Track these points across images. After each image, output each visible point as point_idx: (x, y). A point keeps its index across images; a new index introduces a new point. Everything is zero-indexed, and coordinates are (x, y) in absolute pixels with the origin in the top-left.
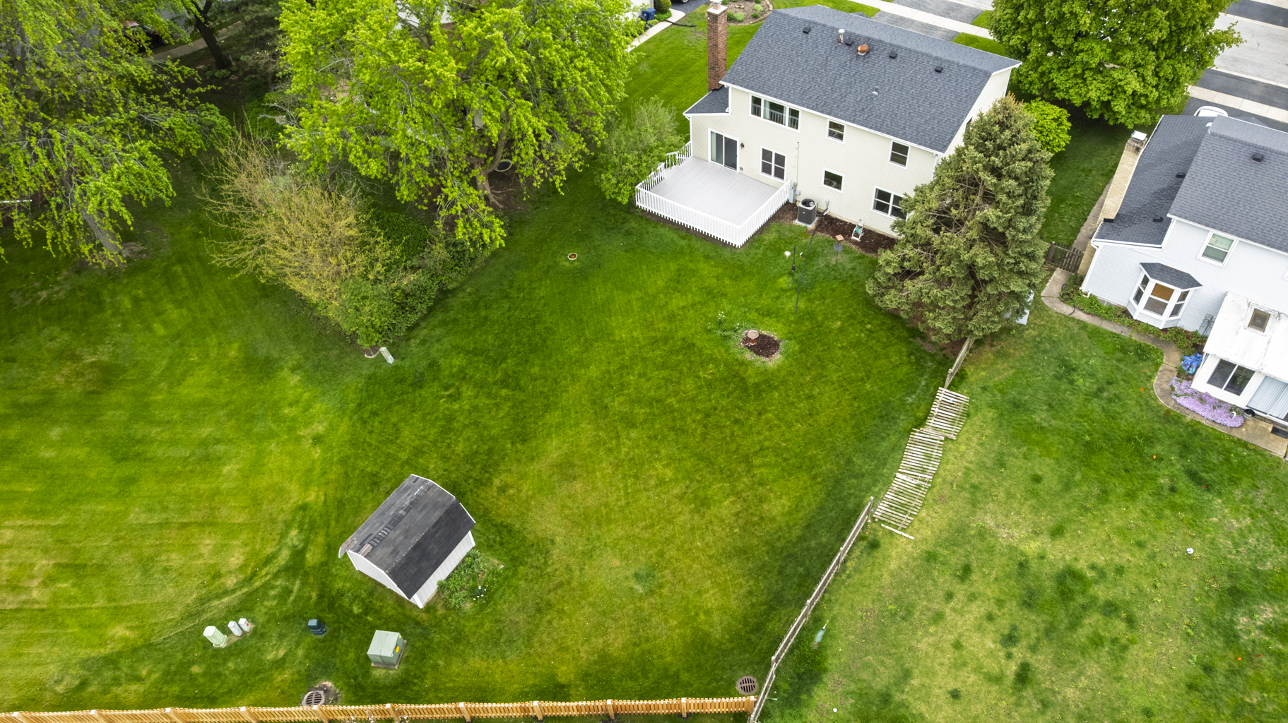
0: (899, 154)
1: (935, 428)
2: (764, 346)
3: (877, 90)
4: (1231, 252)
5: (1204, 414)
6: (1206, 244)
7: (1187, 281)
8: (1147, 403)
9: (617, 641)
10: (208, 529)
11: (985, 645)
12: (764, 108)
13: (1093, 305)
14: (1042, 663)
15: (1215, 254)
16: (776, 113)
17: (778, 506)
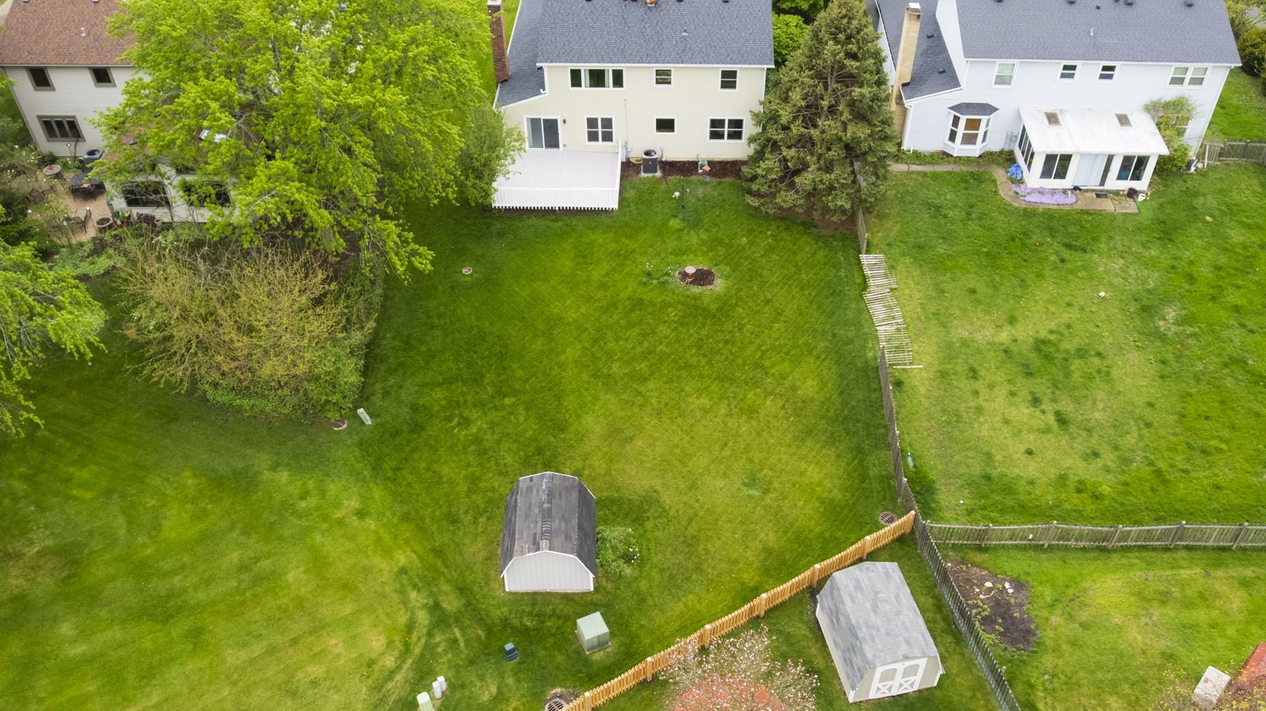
0: (729, 80)
1: (878, 284)
2: (702, 278)
3: (685, 31)
4: (1015, 74)
5: (1049, 201)
6: (996, 74)
7: (988, 109)
8: (1006, 209)
9: (769, 536)
10: (324, 633)
11: (1021, 413)
12: (585, 78)
13: (918, 157)
14: (1066, 406)
15: (1002, 80)
16: (597, 78)
17: (809, 388)
